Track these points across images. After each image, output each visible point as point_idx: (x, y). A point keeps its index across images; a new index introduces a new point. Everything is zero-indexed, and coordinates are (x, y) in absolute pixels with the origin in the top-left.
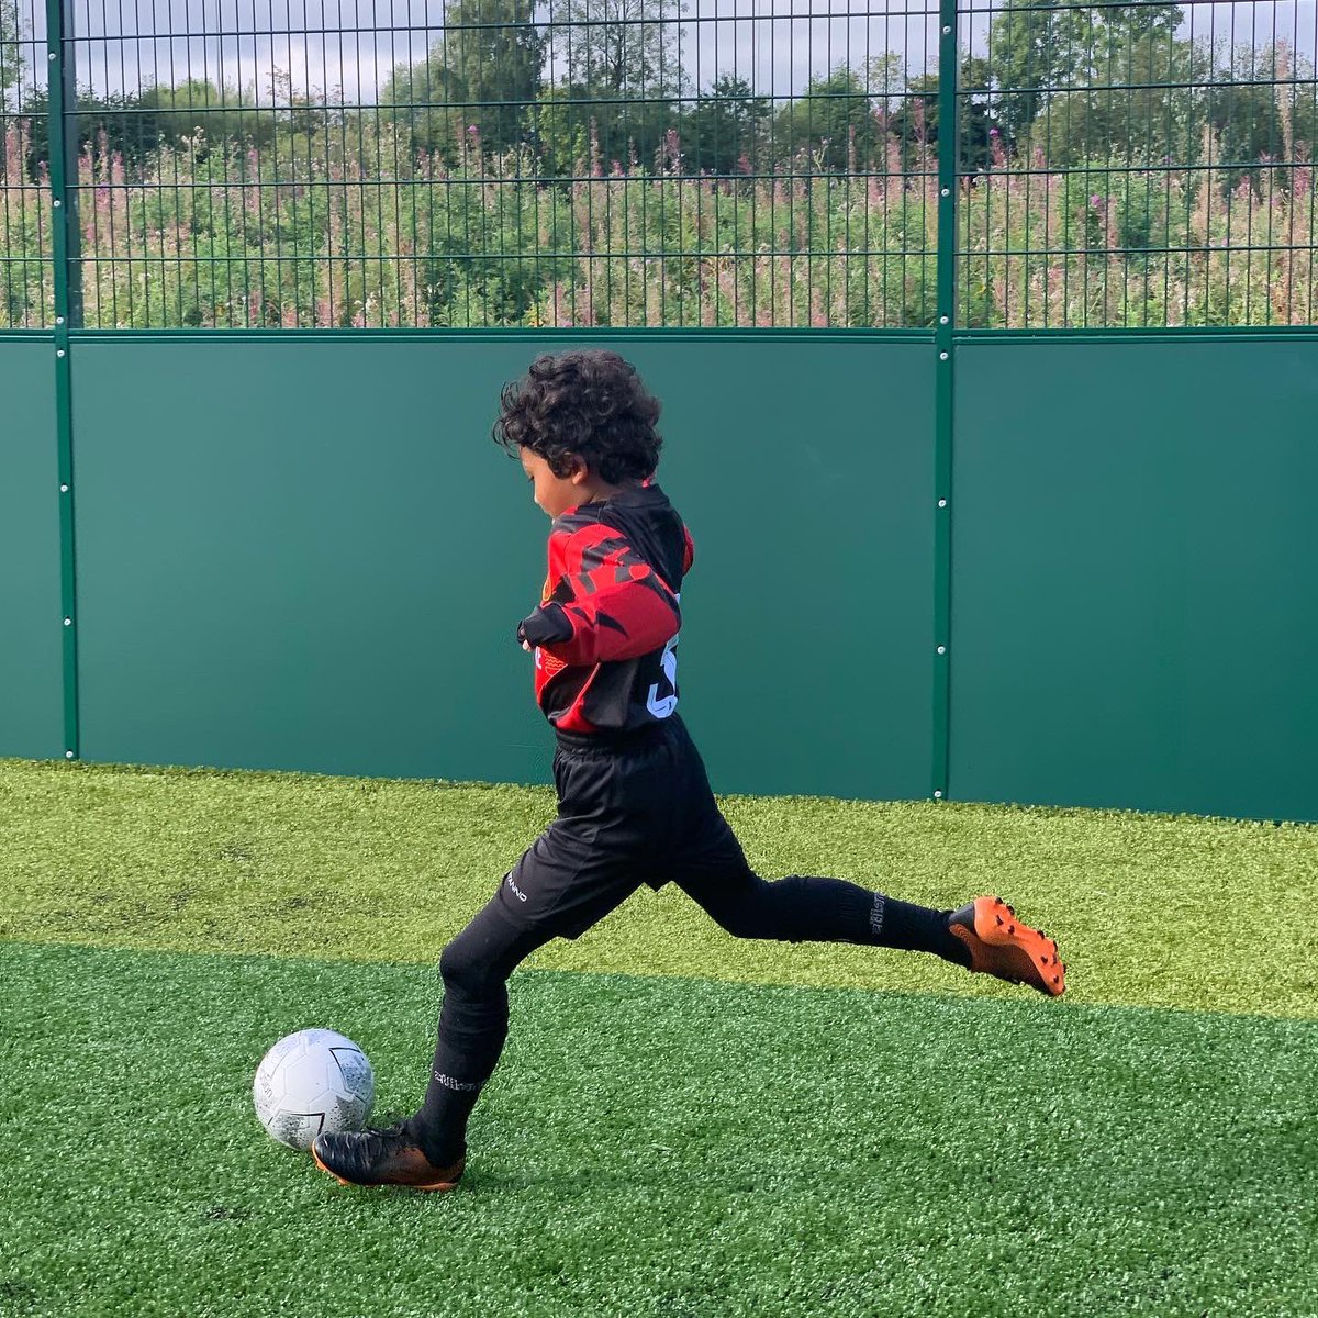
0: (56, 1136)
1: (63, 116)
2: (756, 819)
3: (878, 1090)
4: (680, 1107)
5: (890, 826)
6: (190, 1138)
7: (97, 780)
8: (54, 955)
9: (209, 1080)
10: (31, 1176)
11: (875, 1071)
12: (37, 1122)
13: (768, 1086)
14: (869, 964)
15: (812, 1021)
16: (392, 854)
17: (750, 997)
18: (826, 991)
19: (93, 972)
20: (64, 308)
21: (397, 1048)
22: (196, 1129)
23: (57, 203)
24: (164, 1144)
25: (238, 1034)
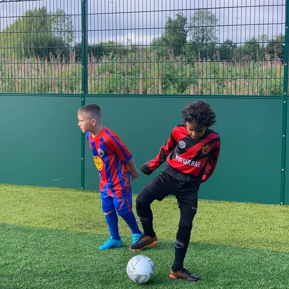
0: (79, 278)
1: (85, 47)
2: (239, 207)
3: (272, 275)
4: (224, 277)
5: (270, 210)
6: (110, 279)
7: (88, 194)
8: (79, 234)
9: (114, 265)
10: (73, 287)
11: (271, 271)
12: (75, 274)
13: (245, 273)
14: (268, 243)
15: (255, 257)
16: (154, 213)
17: (239, 251)
18: (258, 250)
19: (87, 238)
20: (84, 89)
21: (157, 260)
22: (111, 277)
23: (83, 66)
24: (104, 281)
25: (120, 255)
